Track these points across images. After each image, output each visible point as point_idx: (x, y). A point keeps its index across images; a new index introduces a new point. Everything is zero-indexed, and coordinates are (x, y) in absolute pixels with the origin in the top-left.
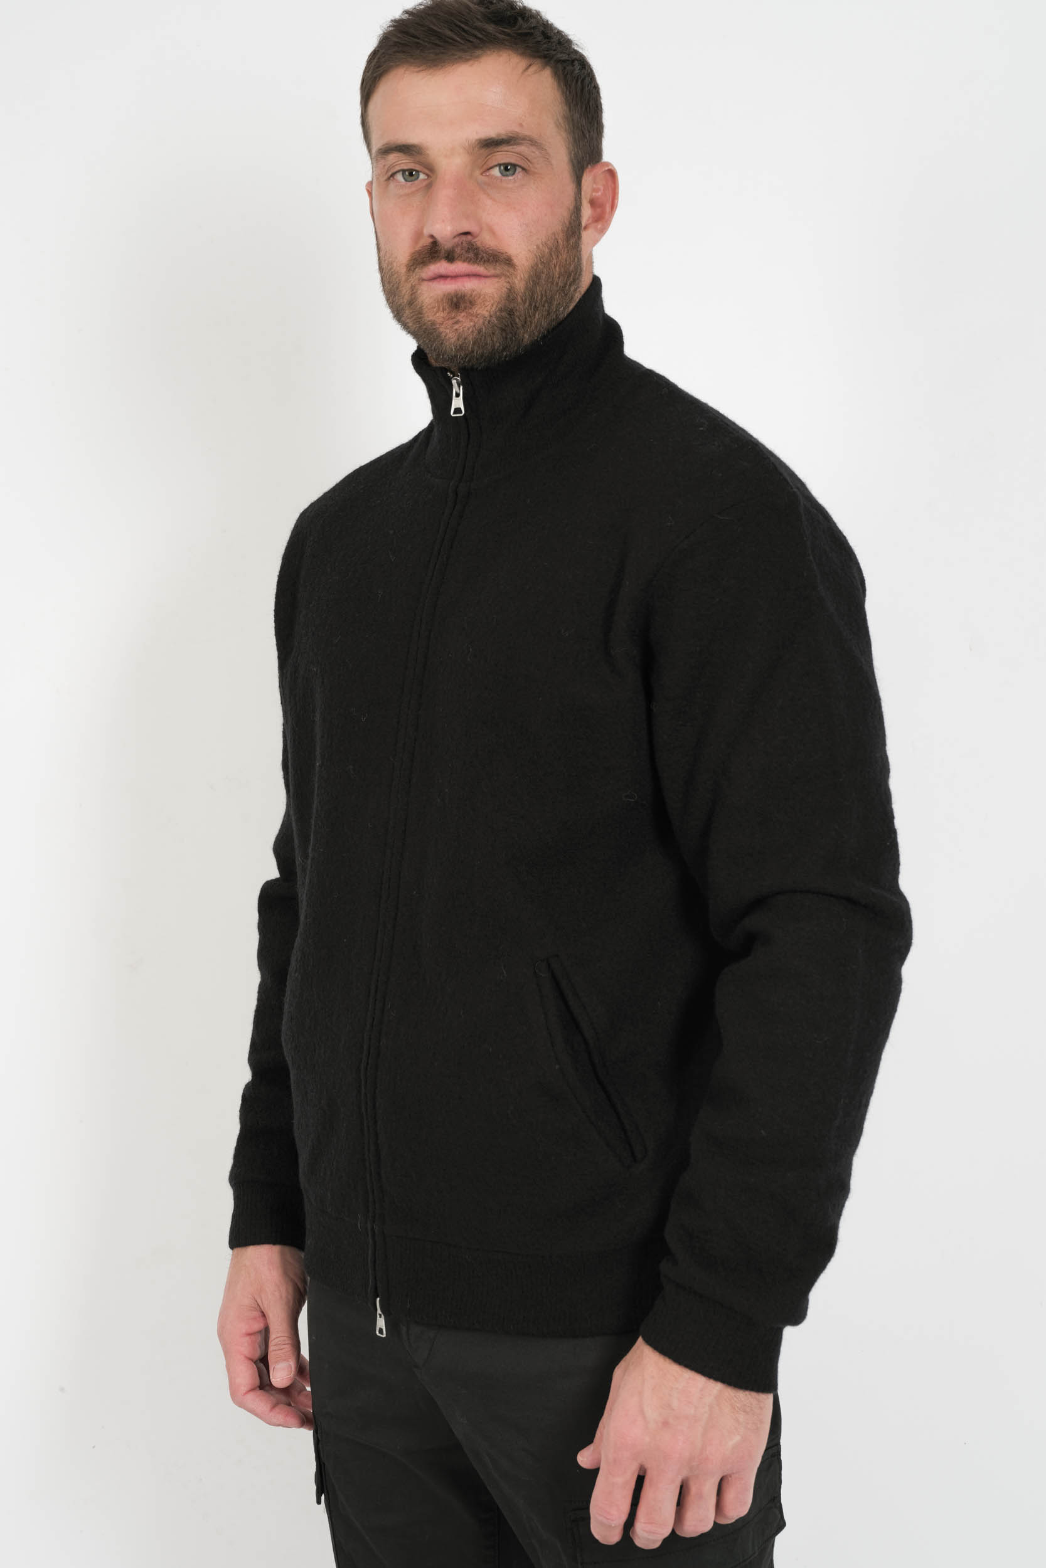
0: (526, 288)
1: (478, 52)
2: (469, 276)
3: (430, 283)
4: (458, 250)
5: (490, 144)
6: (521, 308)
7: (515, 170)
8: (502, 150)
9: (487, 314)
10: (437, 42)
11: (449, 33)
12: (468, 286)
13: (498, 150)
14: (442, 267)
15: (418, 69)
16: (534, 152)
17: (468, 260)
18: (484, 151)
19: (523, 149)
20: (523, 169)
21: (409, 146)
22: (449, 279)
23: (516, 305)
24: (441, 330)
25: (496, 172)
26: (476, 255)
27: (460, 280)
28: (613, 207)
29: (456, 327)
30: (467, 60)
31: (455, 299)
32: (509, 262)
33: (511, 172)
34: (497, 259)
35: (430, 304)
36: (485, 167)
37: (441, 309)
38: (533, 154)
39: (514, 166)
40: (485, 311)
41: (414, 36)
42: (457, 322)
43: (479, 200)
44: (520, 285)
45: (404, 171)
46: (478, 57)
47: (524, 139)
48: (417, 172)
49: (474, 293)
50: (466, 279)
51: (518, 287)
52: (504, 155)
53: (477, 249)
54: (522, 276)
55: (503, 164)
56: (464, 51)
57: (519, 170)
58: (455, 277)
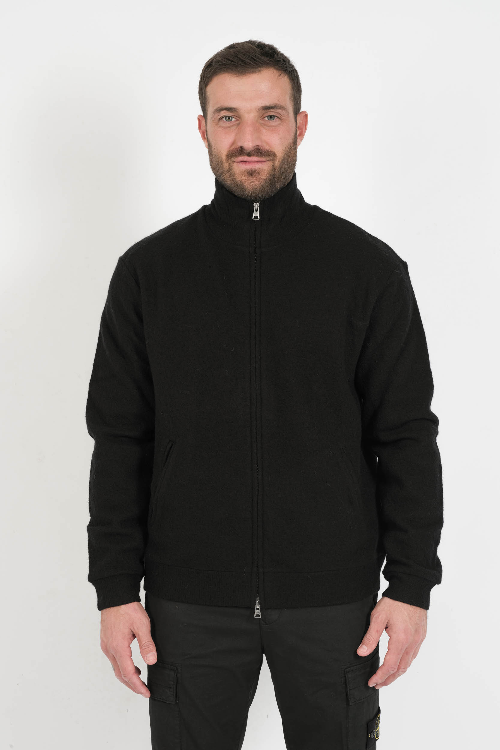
0: (280, 164)
1: (260, 69)
2: (258, 162)
3: (238, 164)
4: (253, 152)
5: (267, 108)
6: (277, 174)
7: (274, 118)
8: (271, 111)
9: (265, 178)
10: (243, 64)
11: (249, 61)
12: (257, 166)
13: (270, 111)
14: (245, 158)
15: (235, 76)
16: (283, 112)
17: (257, 156)
18: (264, 111)
19: (279, 111)
20: (278, 117)
21: (232, 108)
22: (247, 163)
23: (275, 172)
24: (245, 185)
25: (266, 118)
26: (261, 153)
27: (253, 164)
28: (306, 129)
29: (252, 184)
30: (255, 72)
31: (251, 172)
32: (274, 154)
33: (272, 119)
34: (268, 154)
35: (238, 173)
36: (263, 117)
37: (244, 175)
38: (283, 113)
39: (274, 116)
40: (264, 176)
41: (233, 62)
42: (253, 182)
43: (261, 130)
44: (277, 163)
45: (226, 117)
46: (260, 71)
47: (280, 107)
48: (232, 117)
49: (260, 169)
50: (256, 163)
51: (277, 165)
52: (271, 113)
53: (261, 150)
54: (279, 160)
55: (269, 116)
56: (254, 68)
57: (276, 118)
58: (250, 162)
